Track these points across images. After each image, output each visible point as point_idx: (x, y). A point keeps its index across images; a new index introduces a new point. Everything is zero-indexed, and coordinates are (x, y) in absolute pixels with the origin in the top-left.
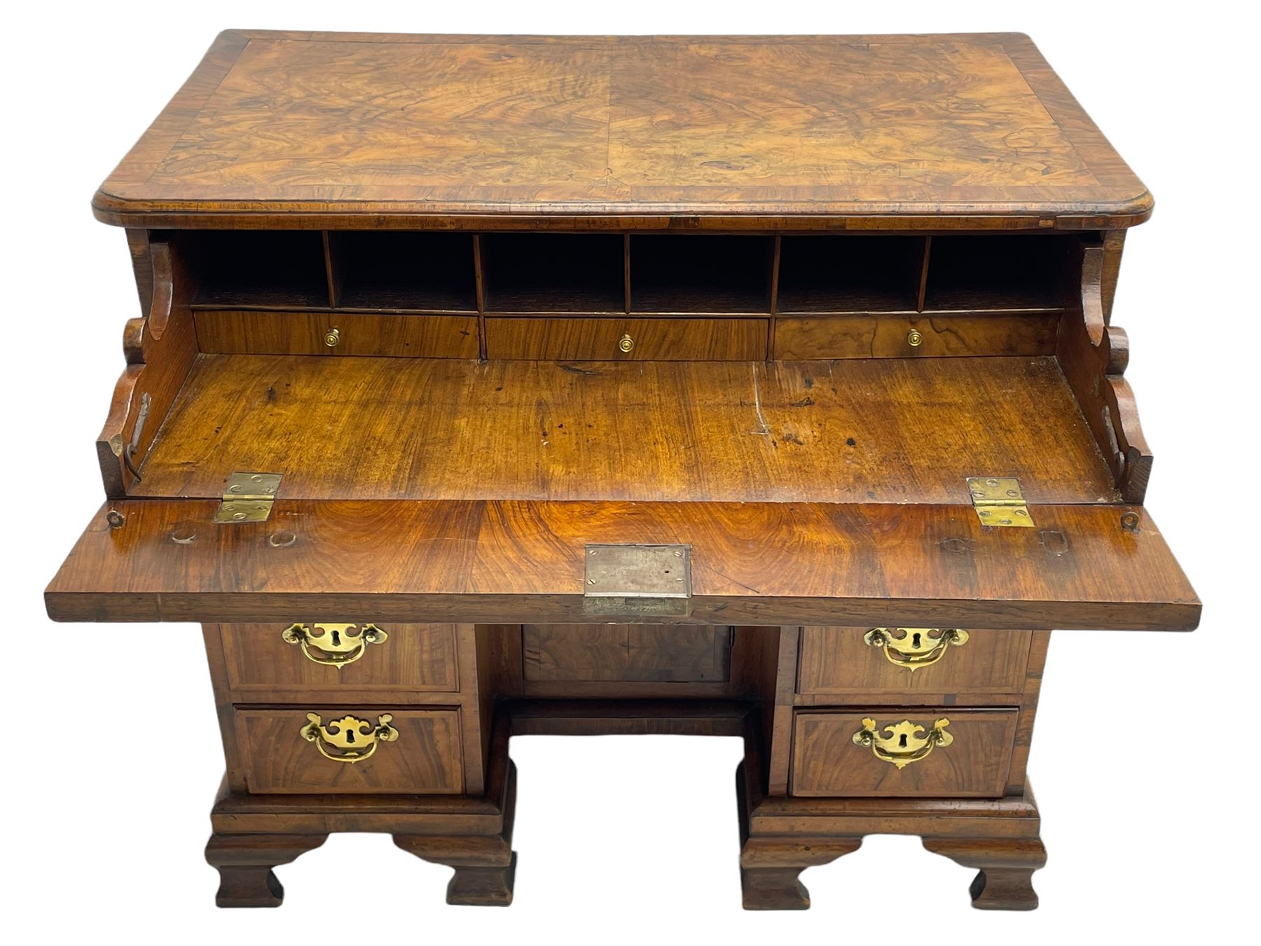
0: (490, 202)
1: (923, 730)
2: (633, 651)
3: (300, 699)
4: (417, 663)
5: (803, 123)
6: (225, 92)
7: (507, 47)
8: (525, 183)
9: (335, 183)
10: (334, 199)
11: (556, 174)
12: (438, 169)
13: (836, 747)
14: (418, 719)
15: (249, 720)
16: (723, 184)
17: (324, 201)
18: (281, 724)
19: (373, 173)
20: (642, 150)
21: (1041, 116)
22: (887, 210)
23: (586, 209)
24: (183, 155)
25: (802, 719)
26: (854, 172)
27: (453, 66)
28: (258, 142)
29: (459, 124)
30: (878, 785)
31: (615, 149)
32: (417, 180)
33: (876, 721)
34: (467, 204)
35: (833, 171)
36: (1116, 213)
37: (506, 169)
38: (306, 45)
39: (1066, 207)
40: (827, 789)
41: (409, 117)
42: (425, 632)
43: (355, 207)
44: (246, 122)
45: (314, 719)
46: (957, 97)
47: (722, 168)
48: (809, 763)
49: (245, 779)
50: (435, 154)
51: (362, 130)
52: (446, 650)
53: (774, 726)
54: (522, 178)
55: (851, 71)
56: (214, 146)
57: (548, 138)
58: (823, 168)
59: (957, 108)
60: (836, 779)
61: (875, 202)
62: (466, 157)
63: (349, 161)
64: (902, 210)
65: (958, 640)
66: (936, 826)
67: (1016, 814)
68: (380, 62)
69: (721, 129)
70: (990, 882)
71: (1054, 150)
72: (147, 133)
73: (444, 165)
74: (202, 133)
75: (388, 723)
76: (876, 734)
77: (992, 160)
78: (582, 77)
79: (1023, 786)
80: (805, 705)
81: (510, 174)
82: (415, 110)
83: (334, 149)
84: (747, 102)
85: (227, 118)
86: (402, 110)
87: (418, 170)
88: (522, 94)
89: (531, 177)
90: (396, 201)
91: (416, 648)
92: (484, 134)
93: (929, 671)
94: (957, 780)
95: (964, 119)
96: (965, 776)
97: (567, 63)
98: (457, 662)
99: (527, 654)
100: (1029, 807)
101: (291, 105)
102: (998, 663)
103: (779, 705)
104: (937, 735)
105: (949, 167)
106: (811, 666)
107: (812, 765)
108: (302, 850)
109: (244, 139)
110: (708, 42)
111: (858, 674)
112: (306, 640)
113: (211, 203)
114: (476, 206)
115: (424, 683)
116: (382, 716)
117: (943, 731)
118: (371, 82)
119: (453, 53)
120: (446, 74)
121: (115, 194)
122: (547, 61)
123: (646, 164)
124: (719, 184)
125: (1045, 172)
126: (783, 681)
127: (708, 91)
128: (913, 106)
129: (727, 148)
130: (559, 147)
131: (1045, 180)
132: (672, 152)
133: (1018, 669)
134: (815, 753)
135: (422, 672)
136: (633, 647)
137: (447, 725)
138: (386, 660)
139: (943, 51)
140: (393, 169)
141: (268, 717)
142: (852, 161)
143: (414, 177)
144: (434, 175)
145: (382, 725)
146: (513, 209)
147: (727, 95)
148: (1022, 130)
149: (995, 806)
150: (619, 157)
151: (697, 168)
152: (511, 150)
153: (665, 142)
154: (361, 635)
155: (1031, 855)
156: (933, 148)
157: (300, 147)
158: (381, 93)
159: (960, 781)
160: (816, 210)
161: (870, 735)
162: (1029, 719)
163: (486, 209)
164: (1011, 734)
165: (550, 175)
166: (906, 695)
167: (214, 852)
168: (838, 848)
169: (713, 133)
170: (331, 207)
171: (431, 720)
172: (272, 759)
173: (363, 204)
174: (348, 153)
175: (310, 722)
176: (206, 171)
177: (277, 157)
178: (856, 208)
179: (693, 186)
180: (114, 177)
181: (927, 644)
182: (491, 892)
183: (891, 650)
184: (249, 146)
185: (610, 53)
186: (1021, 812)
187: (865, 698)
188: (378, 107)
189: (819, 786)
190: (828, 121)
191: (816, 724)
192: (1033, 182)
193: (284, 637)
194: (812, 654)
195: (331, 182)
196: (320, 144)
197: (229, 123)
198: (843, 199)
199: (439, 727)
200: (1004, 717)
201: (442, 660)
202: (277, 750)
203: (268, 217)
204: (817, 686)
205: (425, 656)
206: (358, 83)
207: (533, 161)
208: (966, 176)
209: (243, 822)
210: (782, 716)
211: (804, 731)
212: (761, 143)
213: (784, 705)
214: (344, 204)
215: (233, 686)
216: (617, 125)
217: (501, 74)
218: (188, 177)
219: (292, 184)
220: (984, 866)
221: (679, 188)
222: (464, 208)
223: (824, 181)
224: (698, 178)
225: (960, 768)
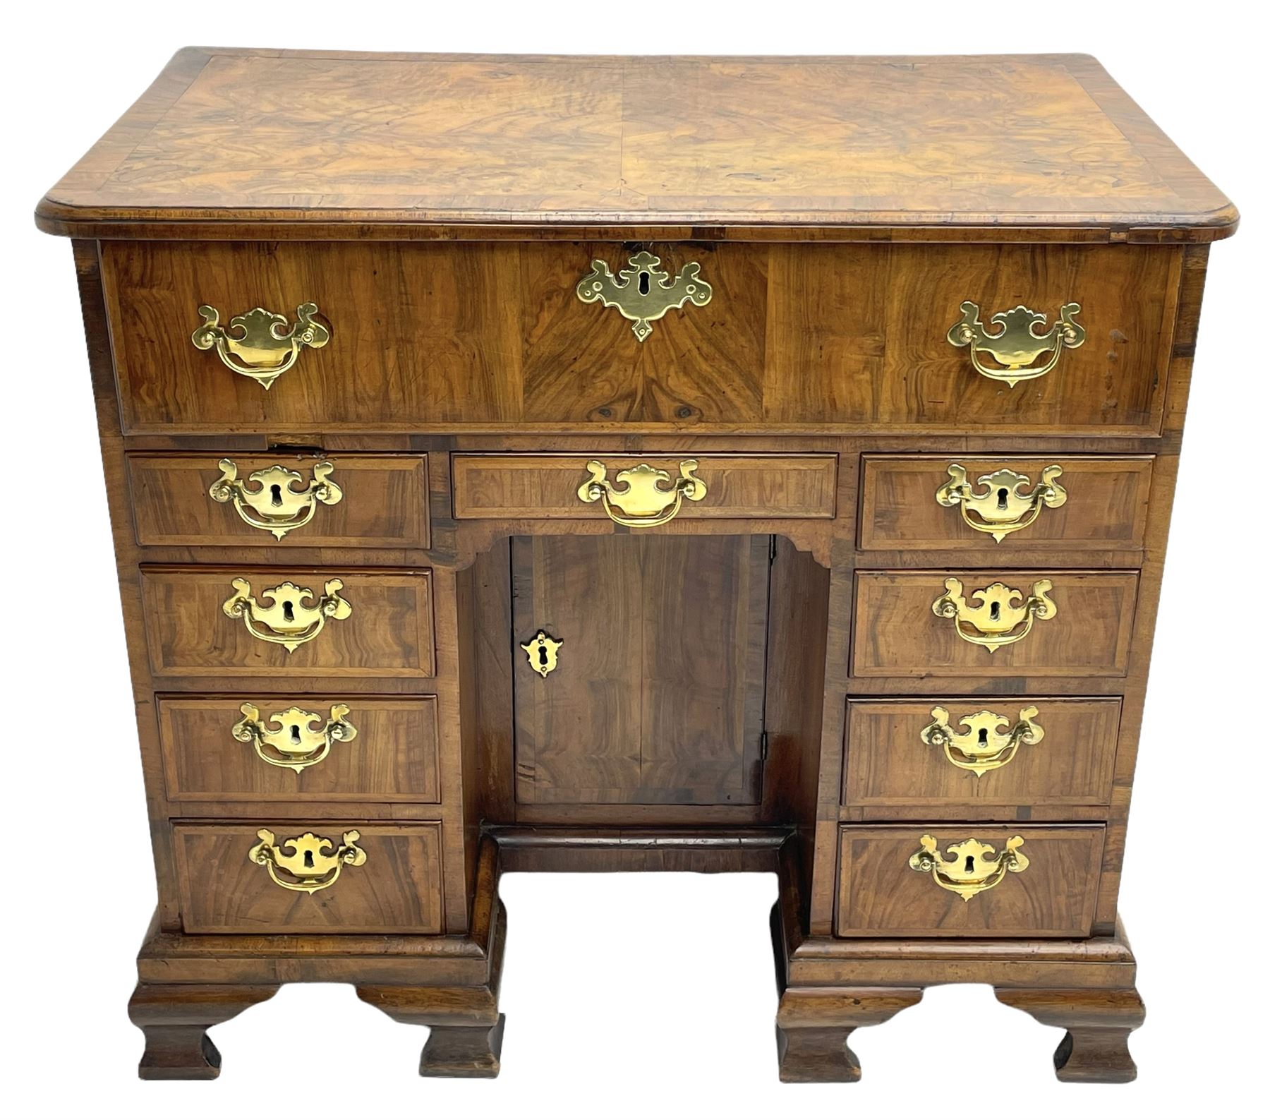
0: (488, 210)
1: (993, 851)
2: (646, 766)
3: (251, 812)
4: (391, 766)
5: (842, 138)
6: (184, 106)
7: (504, 65)
8: (529, 193)
9: (312, 192)
10: (312, 207)
11: (563, 184)
12: (429, 180)
13: (890, 873)
14: (390, 837)
15: (188, 839)
16: (752, 194)
17: (301, 209)
18: (227, 843)
19: (354, 183)
20: (660, 162)
21: (1111, 132)
22: (937, 220)
23: (597, 219)
24: (138, 165)
25: (849, 837)
26: (900, 184)
27: (444, 83)
28: (224, 153)
29: (453, 138)
30: (941, 921)
31: (629, 162)
32: (404, 189)
33: (937, 840)
34: (463, 213)
35: (876, 183)
36: (1196, 225)
37: (507, 179)
38: (277, 62)
39: (1140, 218)
40: (879, 927)
41: (394, 131)
42: (401, 727)
43: (336, 215)
44: (209, 135)
45: (267, 837)
46: (1015, 115)
47: (751, 180)
48: (858, 894)
49: (180, 916)
50: (426, 166)
51: (343, 142)
52: (426, 749)
53: (816, 848)
54: (524, 188)
55: (894, 90)
56: (174, 157)
57: (553, 151)
58: (864, 180)
59: (1015, 124)
60: (891, 914)
61: (924, 212)
62: (460, 168)
63: (329, 171)
64: (955, 220)
65: (1032, 736)
66: (1010, 973)
67: (1106, 958)
68: (361, 79)
69: (749, 143)
70: (1078, 1046)
71: (1126, 164)
72: (98, 144)
73: (436, 175)
74: (160, 144)
75: (354, 842)
76: (937, 856)
77: (1056, 173)
78: (591, 94)
79: (1114, 923)
80: (852, 820)
81: (511, 184)
82: (401, 125)
83: (310, 160)
84: (777, 118)
85: (187, 131)
86: (387, 124)
87: (406, 180)
88: (523, 109)
89: (534, 187)
90: (382, 209)
91: (391, 746)
92: (480, 146)
93: (998, 775)
94: (1035, 914)
95: (1022, 134)
96: (1045, 911)
97: (573, 81)
98: (438, 764)
99: (520, 769)
100: (1122, 950)
101: (261, 118)
102: (1079, 765)
103: (820, 820)
104: (1008, 857)
105: (1006, 179)
106: (859, 770)
107: (861, 896)
108: (246, 1005)
109: (208, 150)
110: (733, 62)
111: (914, 780)
112: (260, 737)
113: (172, 211)
114: (473, 215)
115: (398, 791)
116: (348, 833)
117: (1016, 853)
118: (351, 98)
119: (443, 71)
120: (435, 91)
121: (62, 201)
122: (550, 79)
123: (664, 175)
124: (747, 194)
125: (1115, 185)
126: (826, 790)
127: (734, 108)
128: (966, 122)
129: (756, 161)
130: (566, 159)
131: (1115, 192)
132: (694, 164)
133: (1103, 774)
134: (865, 881)
135: (396, 778)
136: (646, 761)
137: (425, 846)
138: (354, 762)
139: (999, 71)
140: (379, 179)
141: (211, 834)
142: (896, 173)
143: (401, 187)
144: (424, 185)
145: (347, 845)
146: (514, 218)
147: (754, 112)
148: (1090, 146)
149: (1081, 949)
150: (633, 167)
151: (723, 179)
152: (511, 162)
153: (684, 155)
154: (326, 730)
155: (1125, 1011)
156: (988, 162)
157: (271, 158)
158: (362, 108)
159: (1038, 916)
160: (858, 221)
161: (931, 858)
162: (1119, 838)
163: (484, 217)
164: (1096, 857)
165: (555, 184)
166: (972, 807)
167: (140, 1005)
168: (894, 1000)
169: (740, 147)
170: (308, 215)
171: (405, 839)
172: (214, 888)
173: (345, 212)
174: (326, 164)
175: (262, 840)
176: (165, 180)
177: (246, 167)
178: (903, 218)
179: (719, 196)
180: (61, 185)
181: (997, 743)
182: (474, 1059)
183: (953, 750)
184: (214, 157)
185: (621, 71)
186: (1112, 956)
187: (923, 811)
188: (361, 121)
189: (870, 925)
190: (869, 137)
191: (865, 844)
192: (1104, 194)
193: (234, 733)
194: (859, 756)
195: (307, 191)
196: (295, 155)
197: (191, 136)
198: (888, 209)
199: (415, 848)
200: (1088, 834)
201: (421, 763)
202: (219, 876)
203: (235, 226)
204: (866, 796)
205: (401, 758)
206: (337, 99)
207: (537, 173)
208: (1026, 187)
209: (177, 970)
210: (824, 835)
211: (851, 852)
212: (793, 156)
213: (827, 820)
214: (323, 212)
215: (171, 796)
216: (631, 139)
217: (498, 91)
218: (145, 186)
219: (264, 192)
220: (1070, 1024)
221: (702, 198)
222: (459, 217)
223: (866, 192)
224: (724, 188)
225: (1038, 899)
